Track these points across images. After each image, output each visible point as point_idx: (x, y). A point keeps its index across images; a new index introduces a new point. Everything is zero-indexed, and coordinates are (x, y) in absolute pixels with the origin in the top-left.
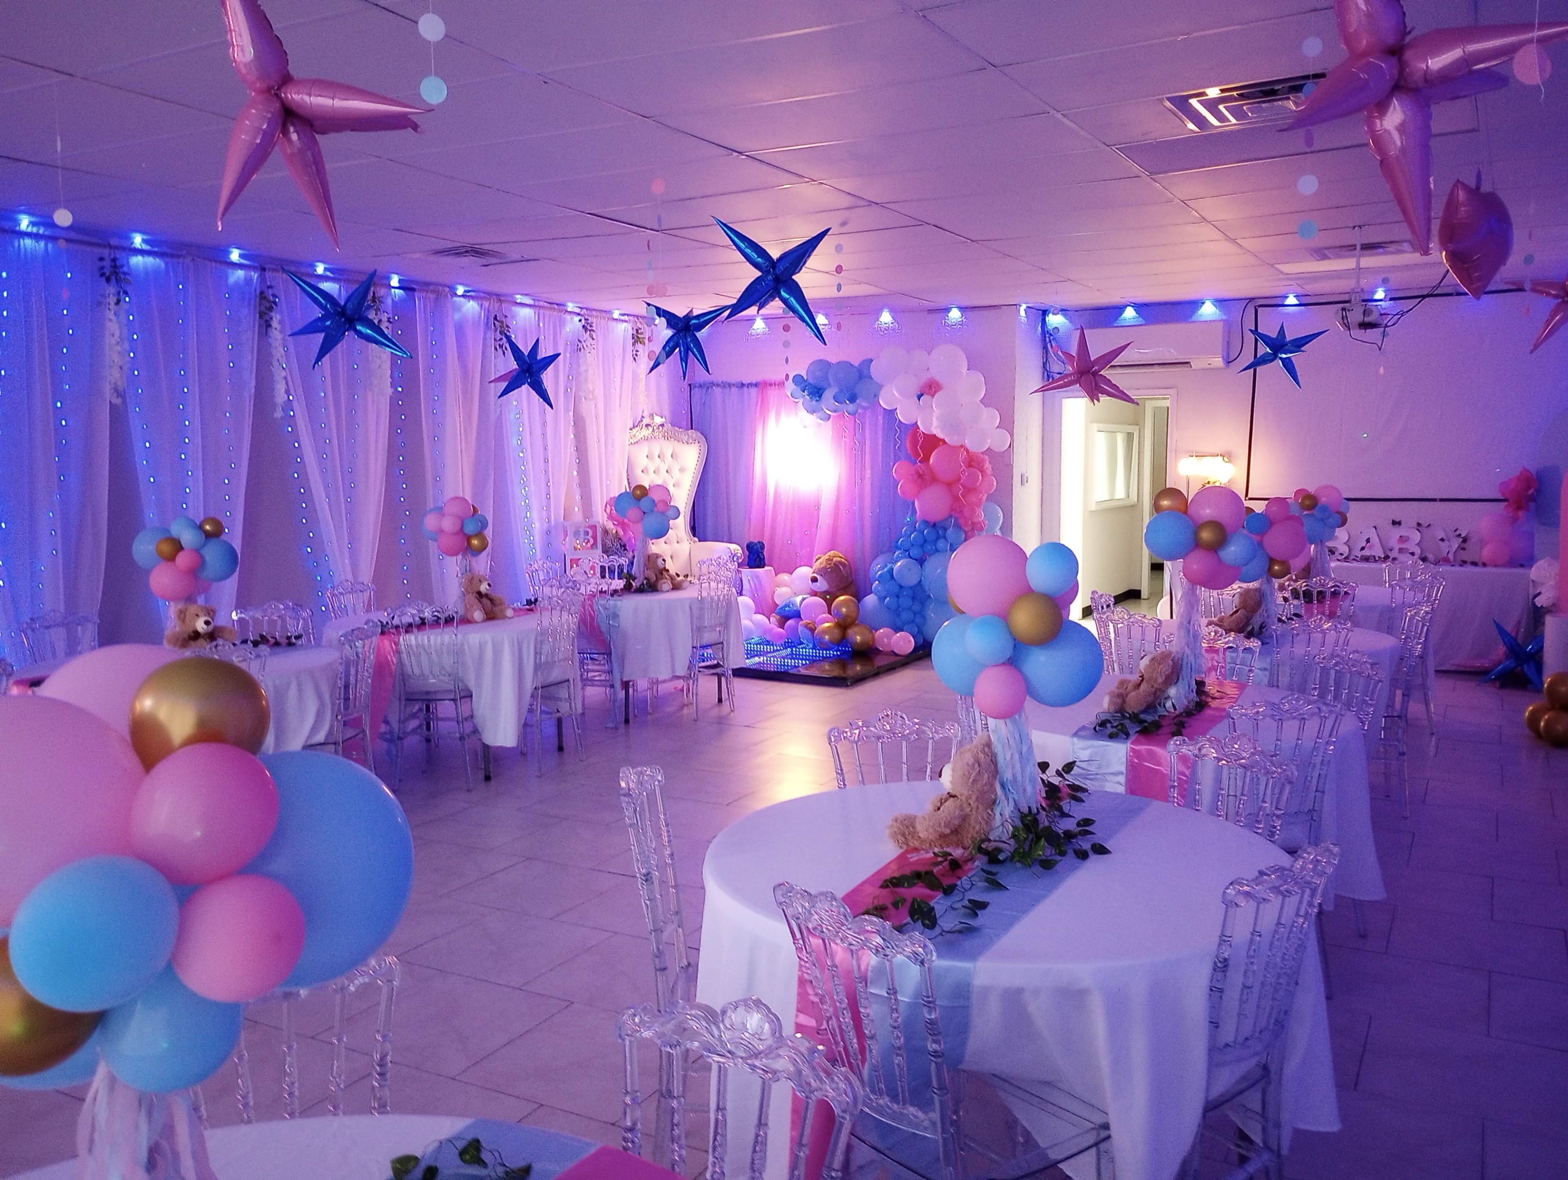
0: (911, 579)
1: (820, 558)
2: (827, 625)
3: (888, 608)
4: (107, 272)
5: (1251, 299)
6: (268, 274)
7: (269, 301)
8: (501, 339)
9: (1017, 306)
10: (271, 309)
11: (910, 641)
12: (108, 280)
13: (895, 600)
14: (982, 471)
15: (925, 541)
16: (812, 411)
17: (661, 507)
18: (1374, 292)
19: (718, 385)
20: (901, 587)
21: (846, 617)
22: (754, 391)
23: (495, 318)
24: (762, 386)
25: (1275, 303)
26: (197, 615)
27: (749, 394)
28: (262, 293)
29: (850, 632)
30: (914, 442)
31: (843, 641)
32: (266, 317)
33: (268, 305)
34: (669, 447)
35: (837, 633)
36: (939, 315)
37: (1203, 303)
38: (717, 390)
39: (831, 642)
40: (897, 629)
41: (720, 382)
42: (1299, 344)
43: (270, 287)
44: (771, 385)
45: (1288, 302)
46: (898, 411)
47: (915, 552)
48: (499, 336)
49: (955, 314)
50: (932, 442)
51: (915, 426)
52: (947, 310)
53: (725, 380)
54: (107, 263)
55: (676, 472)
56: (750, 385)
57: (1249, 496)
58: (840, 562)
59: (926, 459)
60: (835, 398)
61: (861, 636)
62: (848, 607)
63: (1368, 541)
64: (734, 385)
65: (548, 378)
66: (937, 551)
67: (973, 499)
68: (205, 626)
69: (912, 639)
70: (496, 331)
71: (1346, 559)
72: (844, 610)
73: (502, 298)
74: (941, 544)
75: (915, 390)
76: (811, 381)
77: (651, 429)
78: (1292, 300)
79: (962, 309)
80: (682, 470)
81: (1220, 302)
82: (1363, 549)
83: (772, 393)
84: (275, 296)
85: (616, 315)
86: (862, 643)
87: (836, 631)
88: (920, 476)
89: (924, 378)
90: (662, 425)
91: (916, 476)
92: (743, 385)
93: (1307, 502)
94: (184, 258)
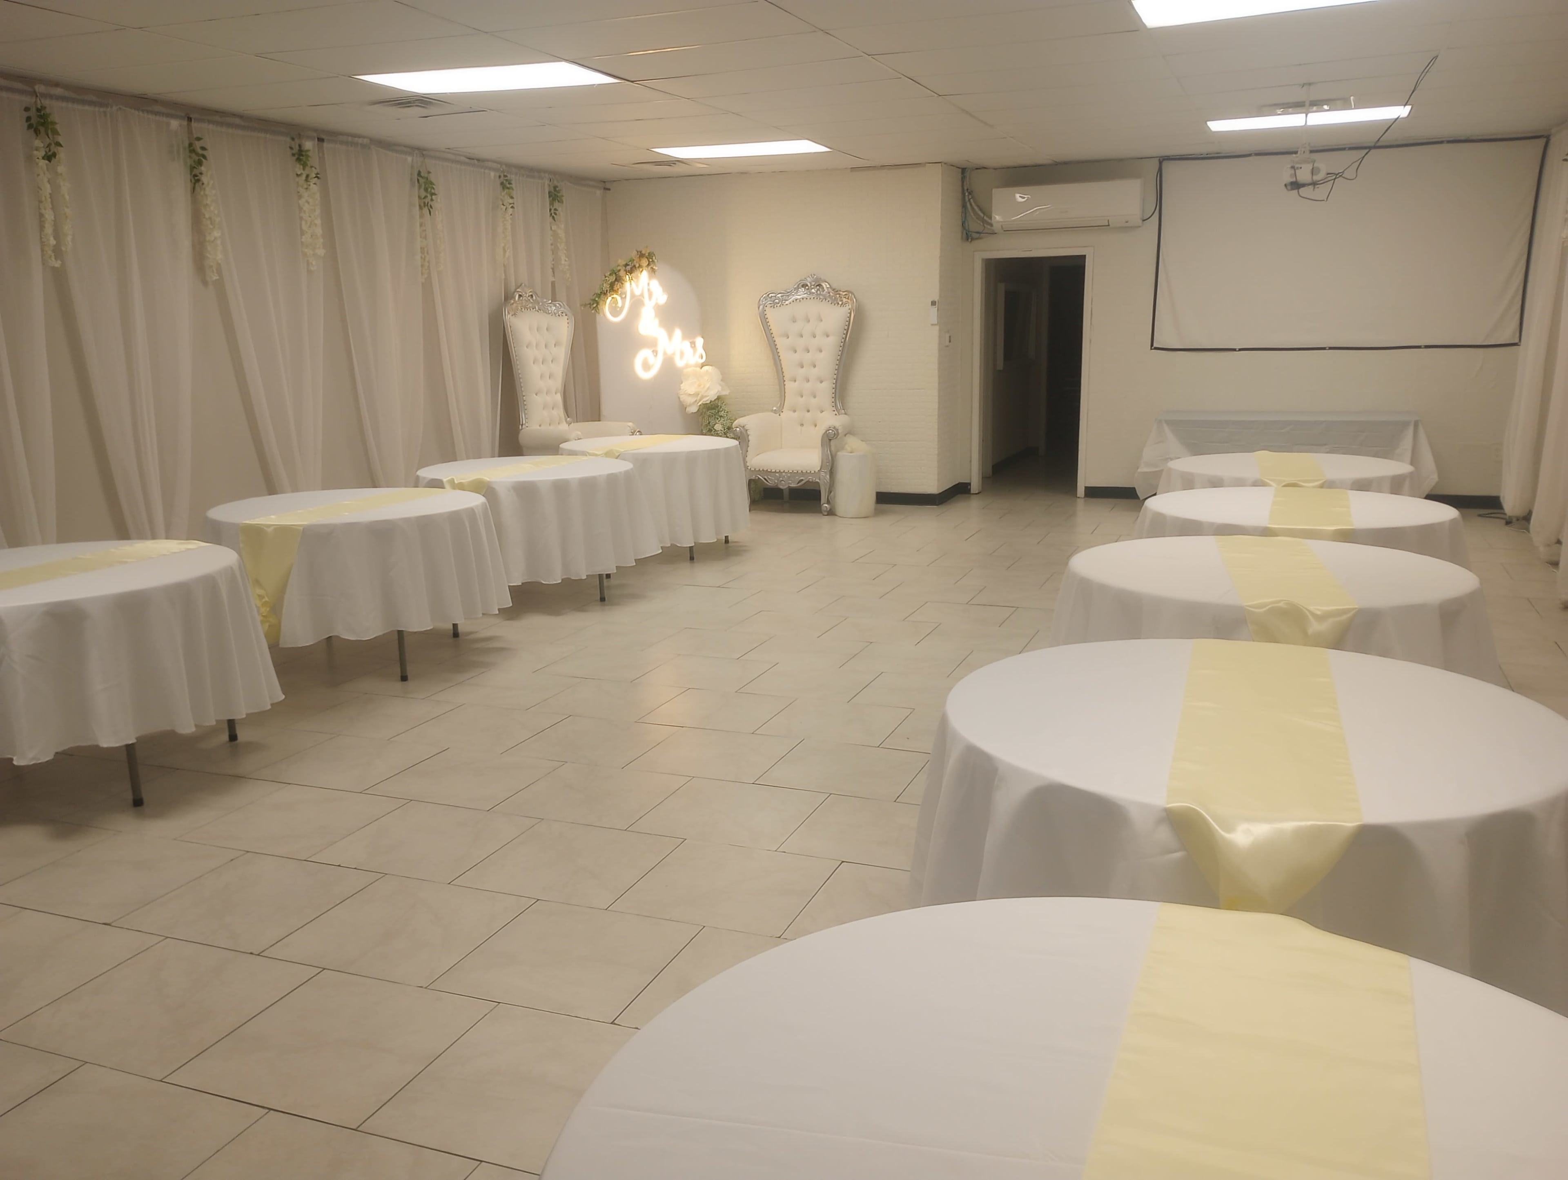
4: (34, 121)
6: (194, 124)
7: (197, 154)
8: (426, 197)
10: (200, 163)
12: (37, 132)
23: (419, 174)
28: (190, 145)
32: (196, 172)
33: (197, 158)
43: (199, 139)
48: (423, 194)
54: (33, 113)
55: (553, 347)
57: (1155, 347)
70: (420, 187)
73: (424, 153)
80: (557, 343)
84: (203, 148)
90: (531, 296)
94: (112, 107)
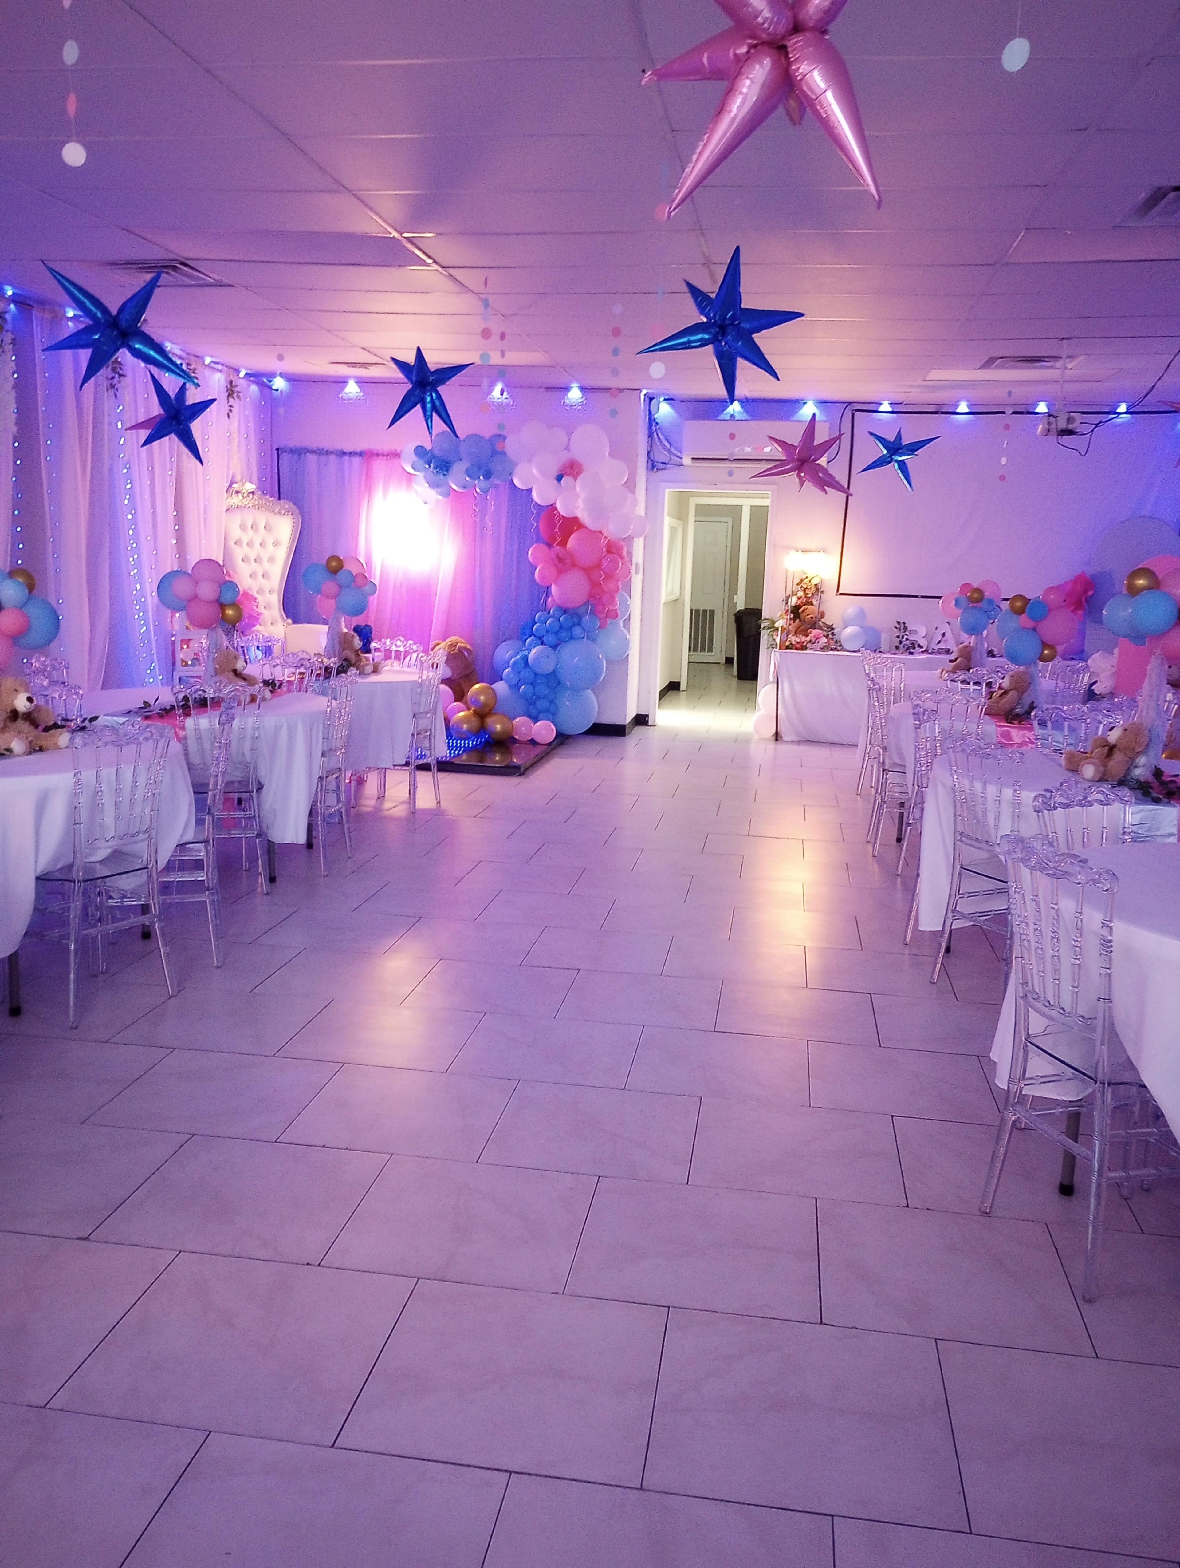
0: (547, 667)
1: (439, 644)
2: (462, 714)
3: (523, 696)
5: (850, 403)
9: (640, 390)
11: (553, 730)
13: (530, 688)
14: (622, 558)
15: (561, 627)
16: (433, 485)
17: (360, 581)
18: (957, 406)
19: (313, 452)
20: (536, 674)
21: (485, 705)
22: (356, 460)
24: (368, 456)
25: (871, 408)
26: (16, 690)
27: (351, 462)
29: (489, 721)
30: (551, 525)
31: (482, 729)
34: (262, 518)
35: (475, 723)
36: (556, 394)
37: (805, 403)
38: (312, 458)
39: (469, 731)
40: (536, 720)
41: (315, 449)
42: (913, 448)
44: (378, 455)
45: (881, 409)
46: (534, 490)
47: (550, 638)
49: (575, 395)
50: (572, 524)
51: (553, 507)
52: (567, 389)
53: (321, 446)
55: (270, 547)
56: (351, 454)
57: (840, 591)
58: (465, 648)
59: (563, 543)
60: (468, 473)
61: (501, 723)
62: (486, 694)
63: (944, 635)
64: (332, 452)
65: (196, 427)
66: (572, 638)
67: (611, 586)
68: (28, 704)
69: (553, 726)
71: (926, 651)
72: (482, 698)
74: (577, 631)
75: (554, 471)
76: (436, 452)
77: (240, 496)
78: (886, 407)
79: (583, 389)
80: (276, 544)
81: (823, 403)
82: (939, 642)
83: (379, 465)
85: (208, 360)
86: (502, 732)
87: (473, 719)
88: (560, 560)
89: (565, 457)
90: (253, 493)
91: (556, 560)
92: (344, 453)
93: (976, 595)
